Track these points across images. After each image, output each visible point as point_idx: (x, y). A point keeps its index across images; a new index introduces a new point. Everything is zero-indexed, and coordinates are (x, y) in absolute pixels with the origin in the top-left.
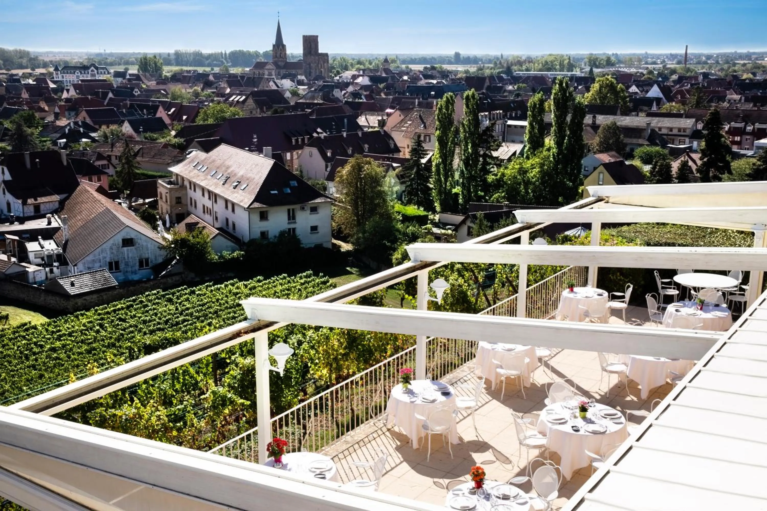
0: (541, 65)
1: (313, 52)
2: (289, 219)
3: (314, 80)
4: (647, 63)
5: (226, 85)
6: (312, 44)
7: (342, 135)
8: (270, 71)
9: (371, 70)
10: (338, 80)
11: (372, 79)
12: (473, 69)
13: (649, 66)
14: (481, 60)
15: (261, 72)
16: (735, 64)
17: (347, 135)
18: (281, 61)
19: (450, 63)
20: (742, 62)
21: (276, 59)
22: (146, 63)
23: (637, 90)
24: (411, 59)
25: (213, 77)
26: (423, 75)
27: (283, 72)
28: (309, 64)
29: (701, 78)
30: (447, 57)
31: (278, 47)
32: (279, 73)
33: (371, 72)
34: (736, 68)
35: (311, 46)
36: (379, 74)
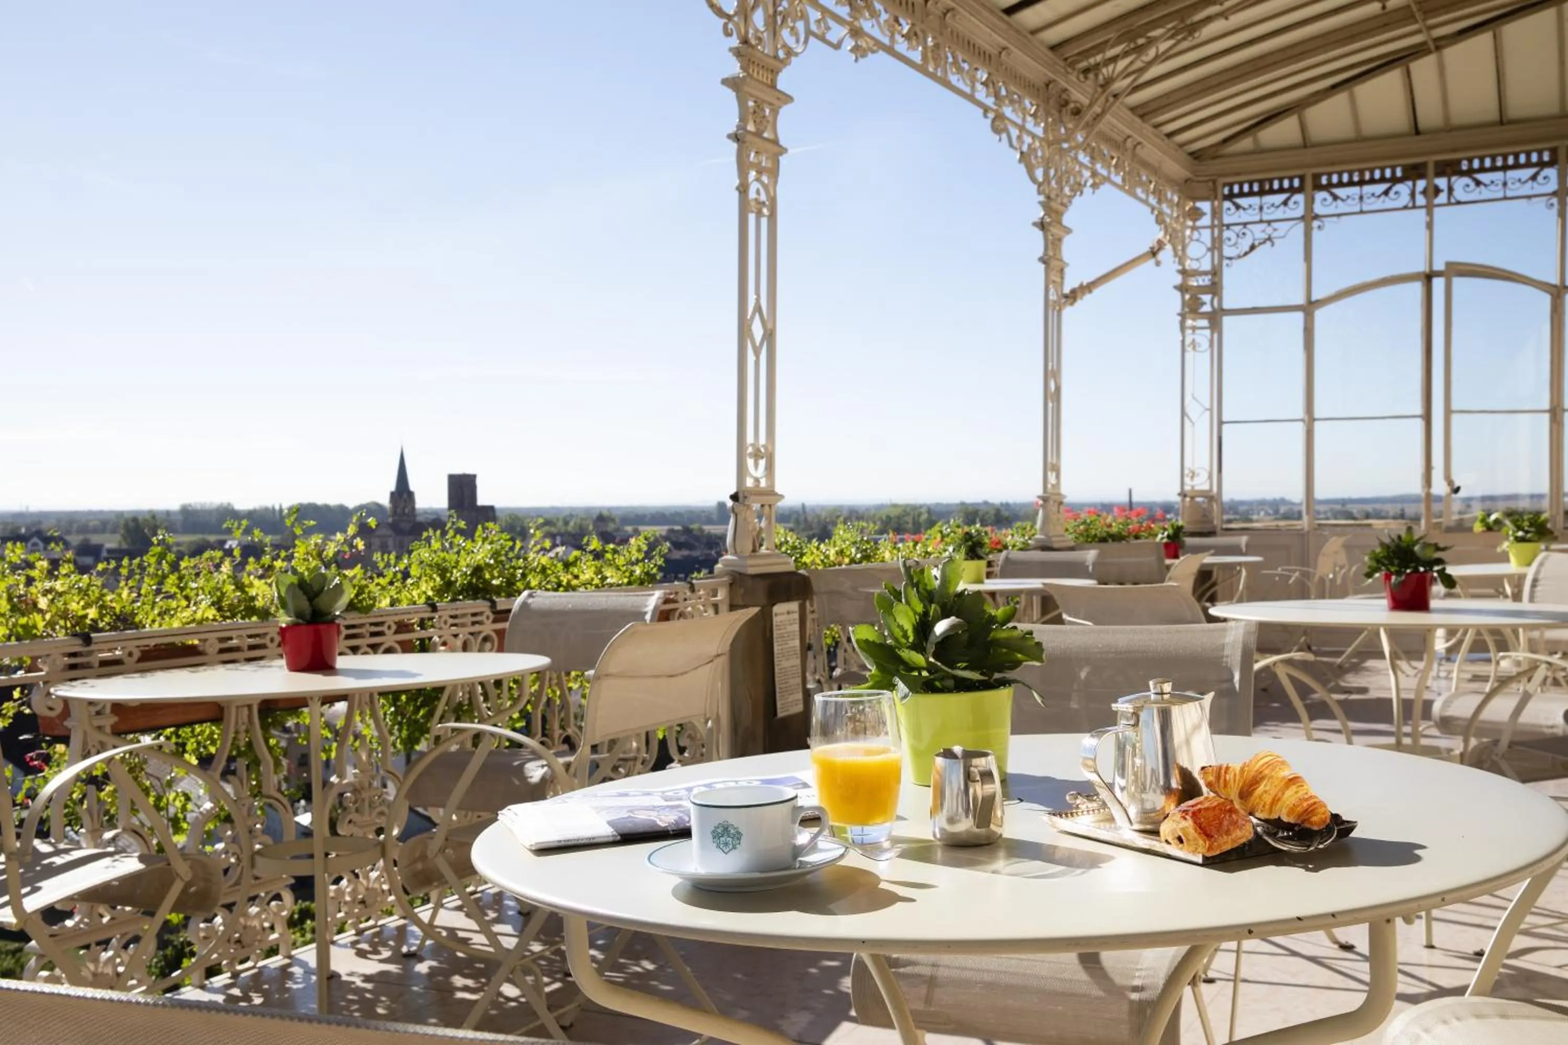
0: (879, 523)
1: (465, 504)
6: (465, 489)
8: (384, 540)
18: (406, 521)
19: (710, 521)
21: (396, 518)
31: (401, 497)
32: (401, 542)
35: (462, 494)
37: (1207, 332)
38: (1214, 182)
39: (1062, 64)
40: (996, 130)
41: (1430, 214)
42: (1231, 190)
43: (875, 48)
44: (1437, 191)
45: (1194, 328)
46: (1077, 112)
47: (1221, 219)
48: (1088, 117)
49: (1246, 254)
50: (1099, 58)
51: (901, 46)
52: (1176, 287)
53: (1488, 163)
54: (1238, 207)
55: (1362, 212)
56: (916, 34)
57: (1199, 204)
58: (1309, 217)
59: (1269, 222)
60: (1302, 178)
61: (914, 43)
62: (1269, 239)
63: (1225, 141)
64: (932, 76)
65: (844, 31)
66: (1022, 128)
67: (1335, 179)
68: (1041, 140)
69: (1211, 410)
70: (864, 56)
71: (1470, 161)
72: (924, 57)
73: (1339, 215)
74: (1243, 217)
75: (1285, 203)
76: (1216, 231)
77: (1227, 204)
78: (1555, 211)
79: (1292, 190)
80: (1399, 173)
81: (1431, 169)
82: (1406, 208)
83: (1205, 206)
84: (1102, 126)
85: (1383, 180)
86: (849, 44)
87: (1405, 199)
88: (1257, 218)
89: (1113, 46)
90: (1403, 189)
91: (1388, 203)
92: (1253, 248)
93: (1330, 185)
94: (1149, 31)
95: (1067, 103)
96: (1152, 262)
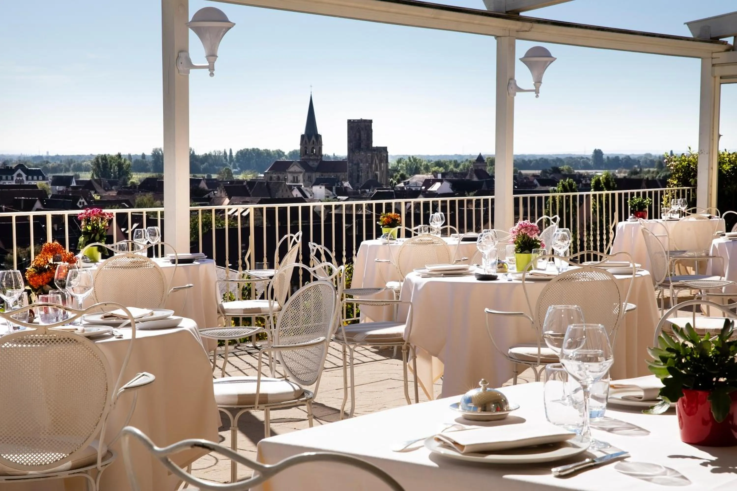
1: (362, 146)
3: (363, 188)
5: (223, 194)
6: (362, 133)
8: (295, 175)
9: (455, 174)
10: (403, 188)
15: (281, 176)
18: (313, 160)
19: (587, 166)
21: (306, 157)
22: (105, 165)
24: (524, 161)
25: (207, 184)
26: (538, 180)
27: (316, 176)
28: (358, 164)
30: (582, 158)
31: (309, 140)
32: (309, 177)
33: (456, 176)
35: (360, 136)
36: (468, 178)
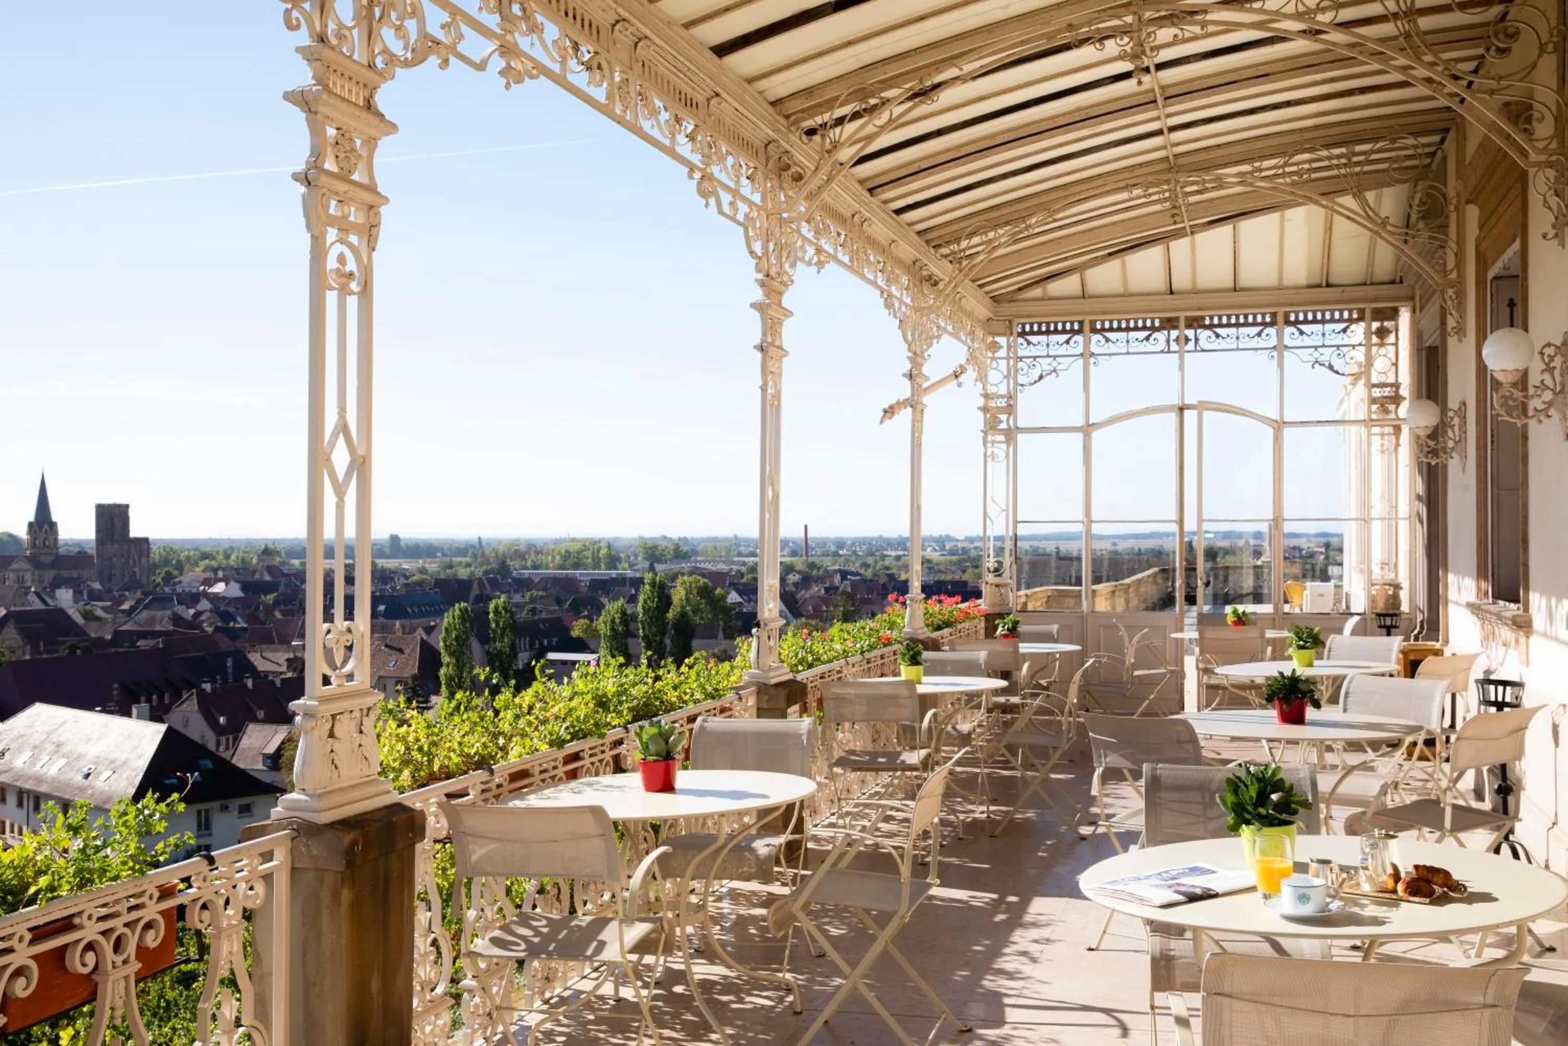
0: (558, 557)
1: (117, 537)
2: (199, 829)
3: (121, 590)
4: (740, 554)
6: (116, 520)
7: (245, 685)
8: (21, 574)
11: (245, 587)
12: (433, 566)
13: (746, 559)
14: (441, 549)
16: (884, 557)
17: (254, 684)
18: (47, 554)
20: (893, 554)
21: (35, 550)
23: (739, 599)
27: (54, 575)
28: (109, 560)
29: (838, 578)
31: (41, 528)
32: (40, 576)
34: (887, 563)
35: (112, 524)
37: (1004, 446)
38: (1010, 322)
39: (783, 121)
40: (703, 193)
41: (1182, 359)
42: (1023, 328)
43: (534, 72)
44: (1187, 340)
45: (993, 442)
46: (798, 178)
47: (1016, 352)
48: (812, 186)
49: (1035, 382)
50: (826, 117)
51: (580, 78)
52: (979, 408)
53: (1225, 321)
54: (1029, 343)
55: (1128, 353)
56: (599, 67)
57: (997, 339)
58: (1087, 355)
59: (1055, 357)
60: (1081, 323)
61: (598, 77)
62: (1055, 371)
63: (1020, 289)
64: (620, 121)
65: (491, 46)
66: (735, 193)
67: (1107, 325)
68: (759, 208)
69: (1007, 511)
70: (519, 81)
71: (1211, 318)
72: (610, 96)
73: (1110, 355)
74: (1034, 351)
75: (1067, 342)
76: (1012, 361)
77: (1020, 340)
78: (1275, 361)
79: (1073, 332)
80: (1157, 324)
81: (1182, 323)
82: (1162, 352)
83: (1002, 341)
84: (825, 196)
85: (1144, 328)
86: (498, 63)
87: (1162, 345)
88: (1045, 354)
89: (841, 105)
90: (1161, 336)
91: (1148, 347)
92: (1041, 377)
93: (1103, 330)
94: (884, 90)
95: (788, 167)
96: (955, 382)
